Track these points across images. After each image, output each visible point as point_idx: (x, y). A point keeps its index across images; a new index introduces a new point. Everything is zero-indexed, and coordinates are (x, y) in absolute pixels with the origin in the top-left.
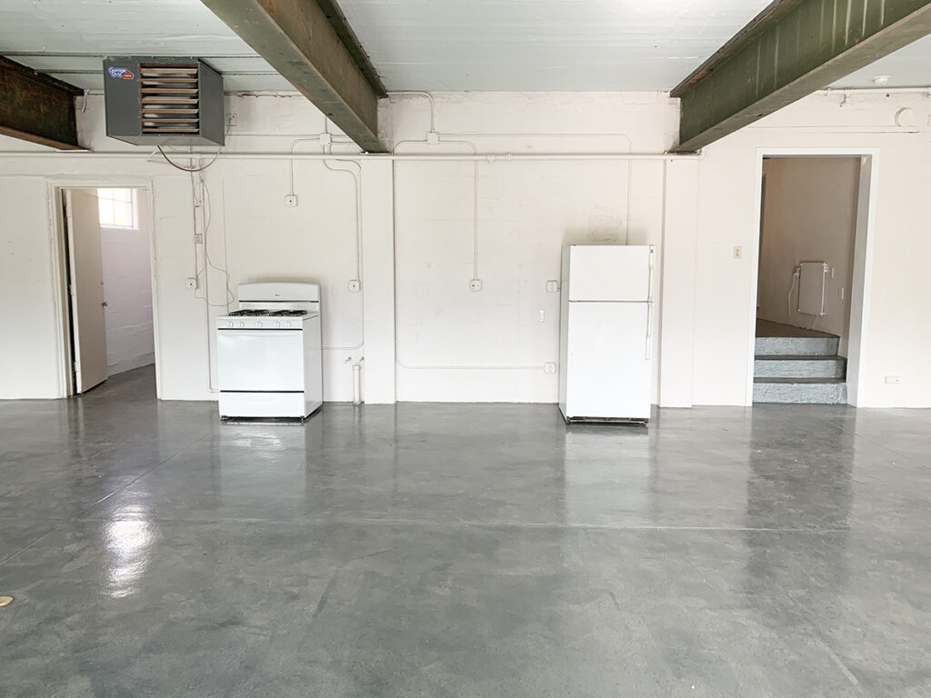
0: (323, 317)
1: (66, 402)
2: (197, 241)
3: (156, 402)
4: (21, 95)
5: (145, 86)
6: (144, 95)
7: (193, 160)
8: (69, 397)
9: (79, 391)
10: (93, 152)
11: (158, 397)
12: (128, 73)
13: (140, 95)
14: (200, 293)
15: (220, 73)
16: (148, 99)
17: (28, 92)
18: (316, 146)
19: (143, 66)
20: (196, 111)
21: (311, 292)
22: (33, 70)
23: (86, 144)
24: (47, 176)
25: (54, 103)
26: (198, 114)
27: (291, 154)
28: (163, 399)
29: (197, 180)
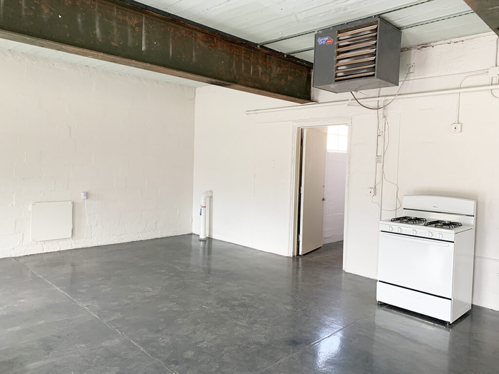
0: (477, 231)
1: (292, 259)
2: (378, 161)
3: (342, 273)
4: (276, 70)
5: (339, 47)
6: (339, 53)
7: (380, 102)
8: (294, 256)
9: (300, 253)
10: (319, 103)
11: (344, 269)
12: (330, 40)
13: (336, 54)
14: (377, 198)
15: (399, 29)
16: (341, 56)
17: (281, 68)
18: (486, 79)
19: (339, 32)
20: (373, 58)
21: (469, 207)
22: (284, 54)
23: (315, 98)
24: (293, 121)
25: (297, 75)
26: (374, 60)
27: (460, 88)
28: (346, 271)
29: (381, 116)
